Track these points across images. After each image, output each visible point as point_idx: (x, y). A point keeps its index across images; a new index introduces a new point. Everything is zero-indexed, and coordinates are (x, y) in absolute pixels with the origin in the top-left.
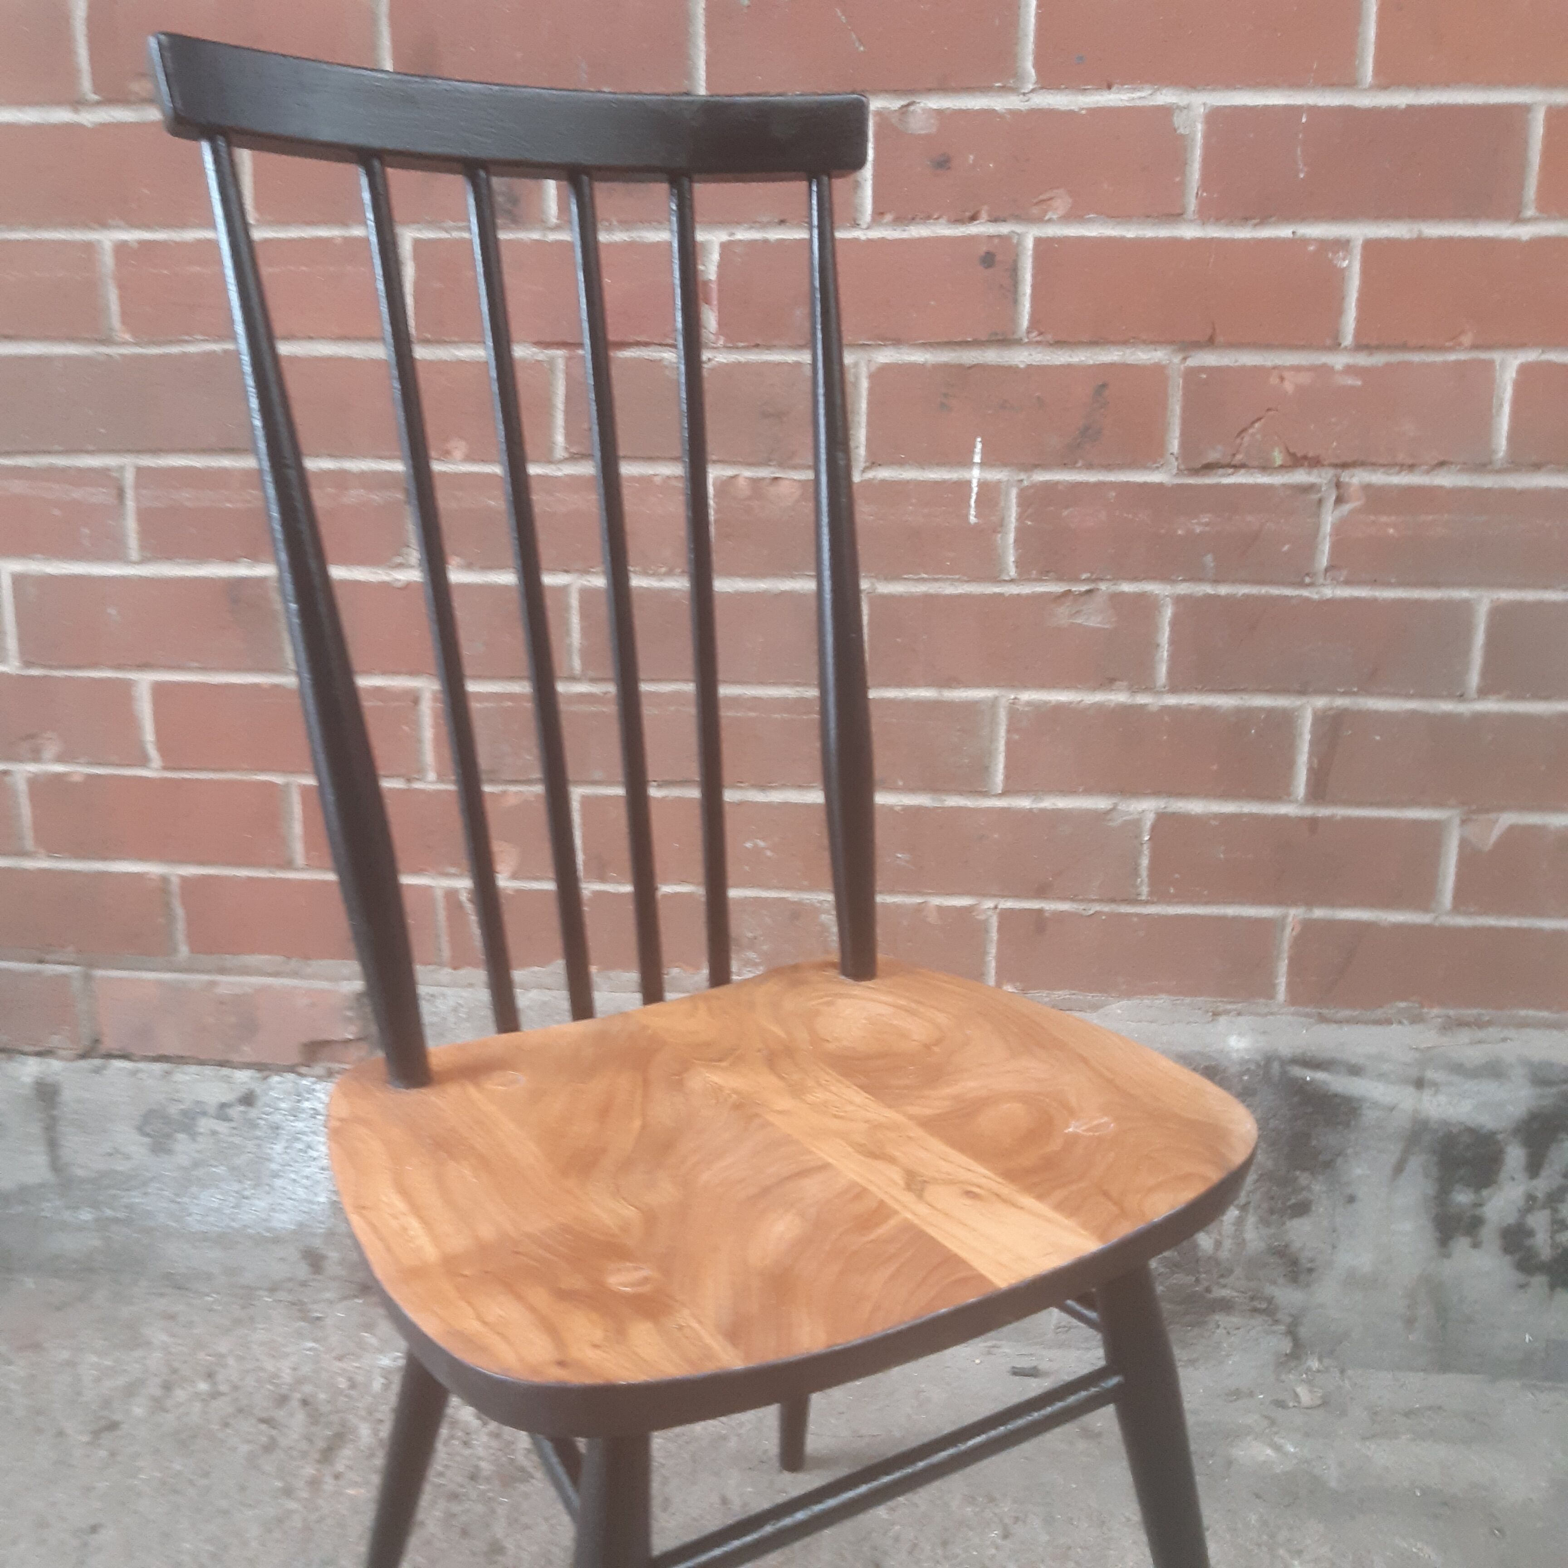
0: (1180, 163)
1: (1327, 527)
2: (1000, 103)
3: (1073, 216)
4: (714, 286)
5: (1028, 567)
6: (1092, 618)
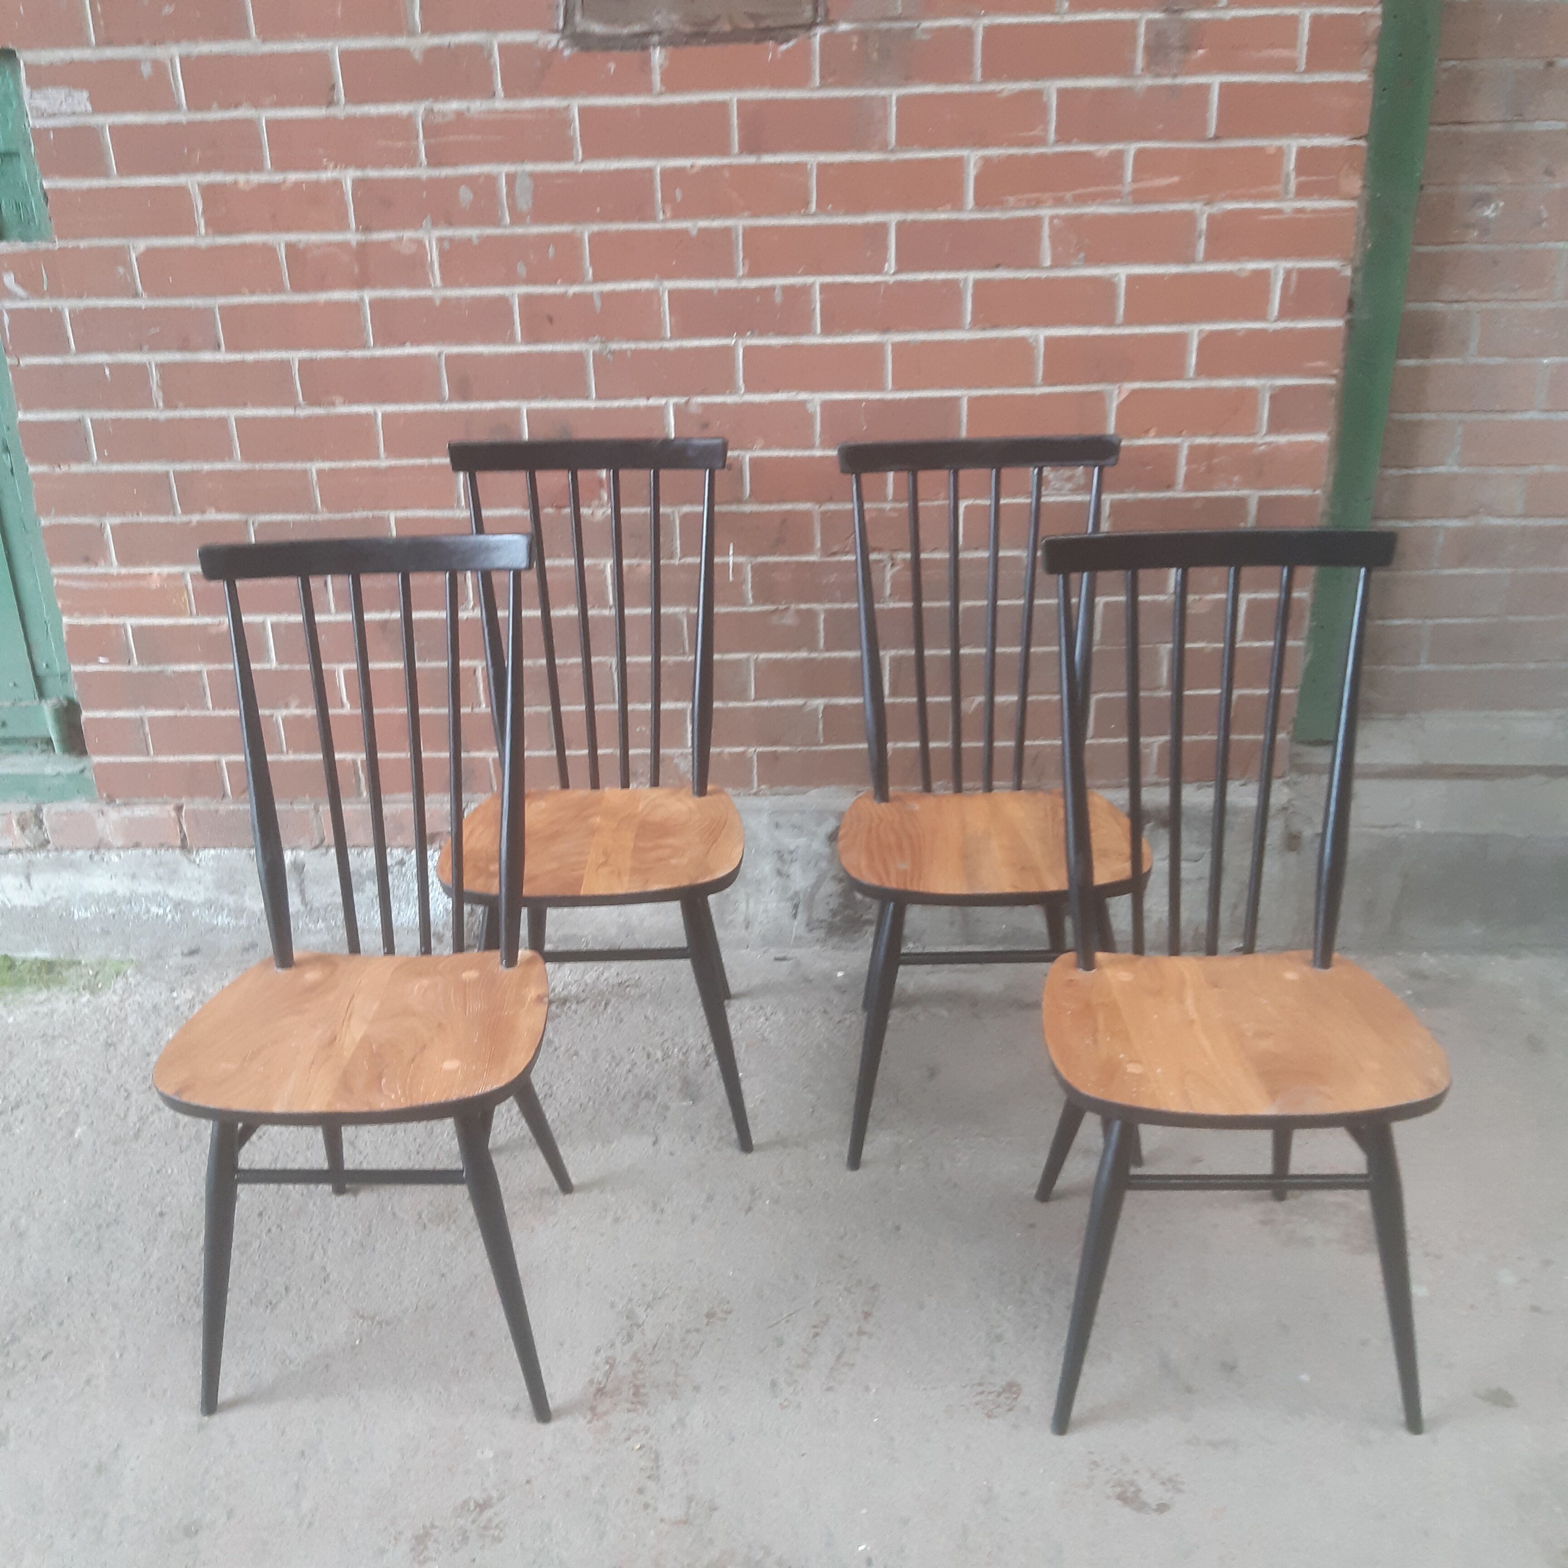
0: (812, 425)
2: (729, 399)
3: (766, 447)
5: (757, 600)
6: (789, 620)
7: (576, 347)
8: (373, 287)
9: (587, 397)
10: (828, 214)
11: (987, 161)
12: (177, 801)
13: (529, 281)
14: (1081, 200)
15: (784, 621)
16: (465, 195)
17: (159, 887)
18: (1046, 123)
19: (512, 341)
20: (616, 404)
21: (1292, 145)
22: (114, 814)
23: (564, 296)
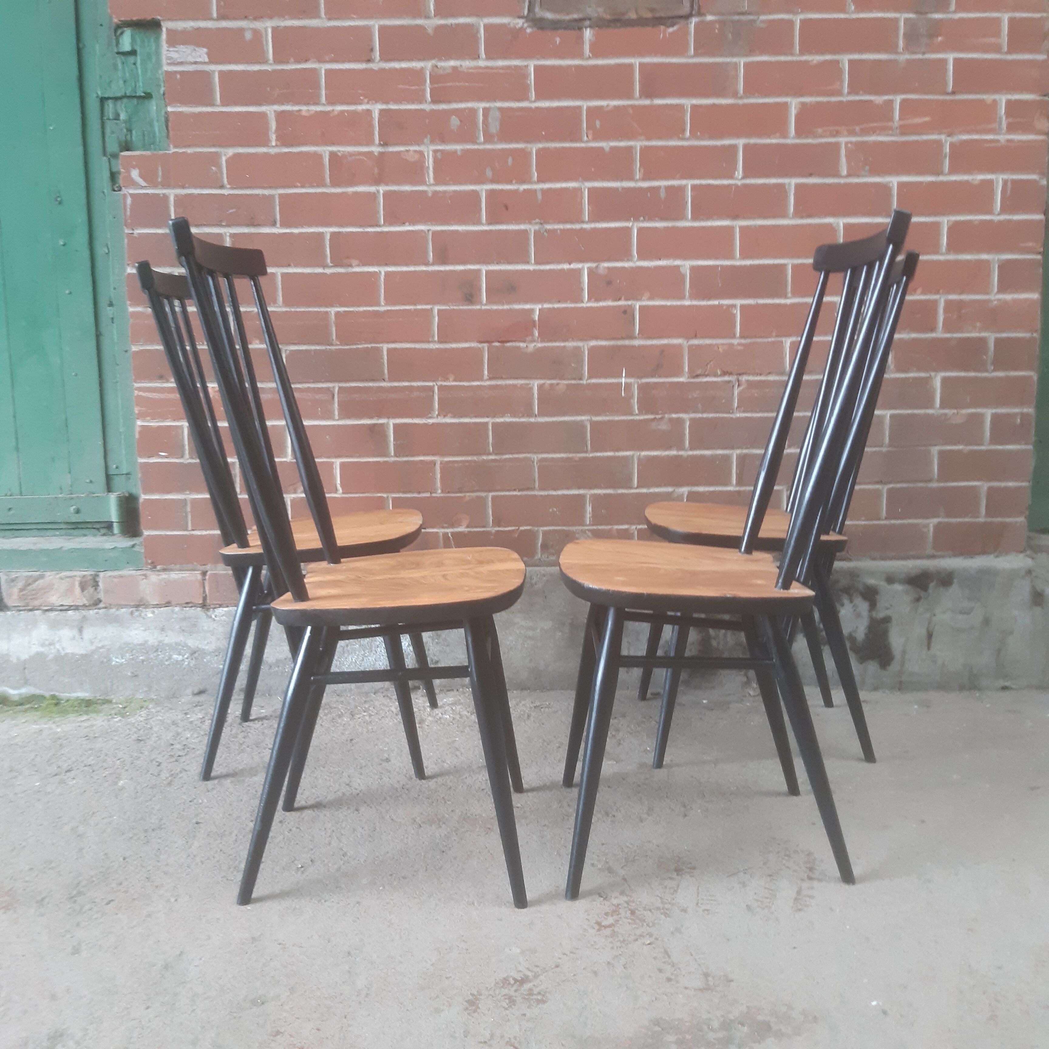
0: (684, 282)
1: (736, 394)
2: (626, 265)
3: (651, 298)
4: (537, 322)
5: (642, 410)
6: (664, 426)
7: (522, 227)
8: (387, 184)
9: (528, 263)
10: (698, 138)
11: (803, 104)
12: (203, 568)
13: (492, 181)
14: (865, 132)
15: (659, 427)
16: (455, 121)
17: (181, 638)
18: (842, 81)
19: (479, 223)
20: (548, 267)
21: (1003, 99)
22: (154, 578)
23: (516, 191)
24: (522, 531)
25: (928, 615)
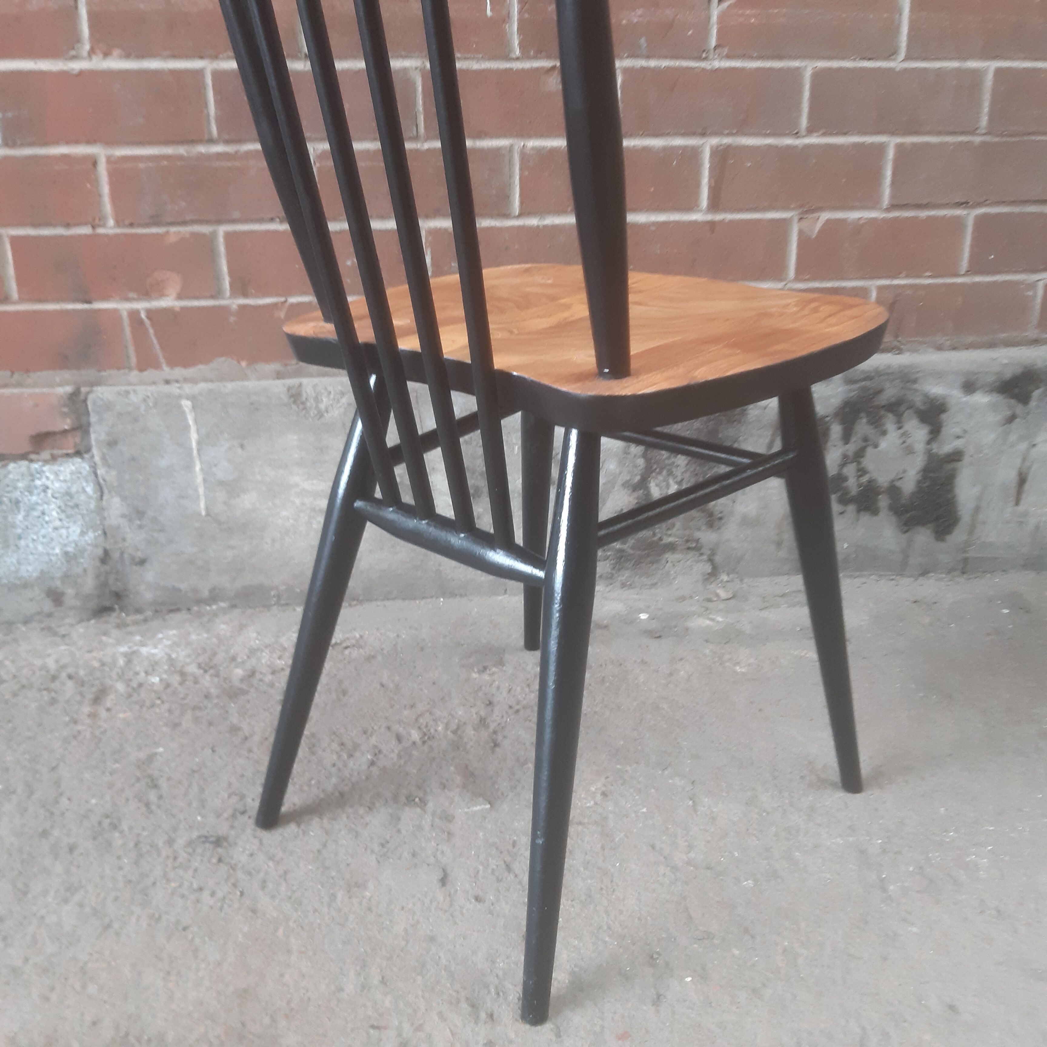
1: (714, 19)
5: (527, 49)
24: (292, 305)
25: (1023, 446)
